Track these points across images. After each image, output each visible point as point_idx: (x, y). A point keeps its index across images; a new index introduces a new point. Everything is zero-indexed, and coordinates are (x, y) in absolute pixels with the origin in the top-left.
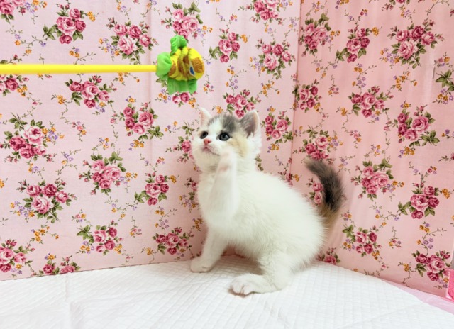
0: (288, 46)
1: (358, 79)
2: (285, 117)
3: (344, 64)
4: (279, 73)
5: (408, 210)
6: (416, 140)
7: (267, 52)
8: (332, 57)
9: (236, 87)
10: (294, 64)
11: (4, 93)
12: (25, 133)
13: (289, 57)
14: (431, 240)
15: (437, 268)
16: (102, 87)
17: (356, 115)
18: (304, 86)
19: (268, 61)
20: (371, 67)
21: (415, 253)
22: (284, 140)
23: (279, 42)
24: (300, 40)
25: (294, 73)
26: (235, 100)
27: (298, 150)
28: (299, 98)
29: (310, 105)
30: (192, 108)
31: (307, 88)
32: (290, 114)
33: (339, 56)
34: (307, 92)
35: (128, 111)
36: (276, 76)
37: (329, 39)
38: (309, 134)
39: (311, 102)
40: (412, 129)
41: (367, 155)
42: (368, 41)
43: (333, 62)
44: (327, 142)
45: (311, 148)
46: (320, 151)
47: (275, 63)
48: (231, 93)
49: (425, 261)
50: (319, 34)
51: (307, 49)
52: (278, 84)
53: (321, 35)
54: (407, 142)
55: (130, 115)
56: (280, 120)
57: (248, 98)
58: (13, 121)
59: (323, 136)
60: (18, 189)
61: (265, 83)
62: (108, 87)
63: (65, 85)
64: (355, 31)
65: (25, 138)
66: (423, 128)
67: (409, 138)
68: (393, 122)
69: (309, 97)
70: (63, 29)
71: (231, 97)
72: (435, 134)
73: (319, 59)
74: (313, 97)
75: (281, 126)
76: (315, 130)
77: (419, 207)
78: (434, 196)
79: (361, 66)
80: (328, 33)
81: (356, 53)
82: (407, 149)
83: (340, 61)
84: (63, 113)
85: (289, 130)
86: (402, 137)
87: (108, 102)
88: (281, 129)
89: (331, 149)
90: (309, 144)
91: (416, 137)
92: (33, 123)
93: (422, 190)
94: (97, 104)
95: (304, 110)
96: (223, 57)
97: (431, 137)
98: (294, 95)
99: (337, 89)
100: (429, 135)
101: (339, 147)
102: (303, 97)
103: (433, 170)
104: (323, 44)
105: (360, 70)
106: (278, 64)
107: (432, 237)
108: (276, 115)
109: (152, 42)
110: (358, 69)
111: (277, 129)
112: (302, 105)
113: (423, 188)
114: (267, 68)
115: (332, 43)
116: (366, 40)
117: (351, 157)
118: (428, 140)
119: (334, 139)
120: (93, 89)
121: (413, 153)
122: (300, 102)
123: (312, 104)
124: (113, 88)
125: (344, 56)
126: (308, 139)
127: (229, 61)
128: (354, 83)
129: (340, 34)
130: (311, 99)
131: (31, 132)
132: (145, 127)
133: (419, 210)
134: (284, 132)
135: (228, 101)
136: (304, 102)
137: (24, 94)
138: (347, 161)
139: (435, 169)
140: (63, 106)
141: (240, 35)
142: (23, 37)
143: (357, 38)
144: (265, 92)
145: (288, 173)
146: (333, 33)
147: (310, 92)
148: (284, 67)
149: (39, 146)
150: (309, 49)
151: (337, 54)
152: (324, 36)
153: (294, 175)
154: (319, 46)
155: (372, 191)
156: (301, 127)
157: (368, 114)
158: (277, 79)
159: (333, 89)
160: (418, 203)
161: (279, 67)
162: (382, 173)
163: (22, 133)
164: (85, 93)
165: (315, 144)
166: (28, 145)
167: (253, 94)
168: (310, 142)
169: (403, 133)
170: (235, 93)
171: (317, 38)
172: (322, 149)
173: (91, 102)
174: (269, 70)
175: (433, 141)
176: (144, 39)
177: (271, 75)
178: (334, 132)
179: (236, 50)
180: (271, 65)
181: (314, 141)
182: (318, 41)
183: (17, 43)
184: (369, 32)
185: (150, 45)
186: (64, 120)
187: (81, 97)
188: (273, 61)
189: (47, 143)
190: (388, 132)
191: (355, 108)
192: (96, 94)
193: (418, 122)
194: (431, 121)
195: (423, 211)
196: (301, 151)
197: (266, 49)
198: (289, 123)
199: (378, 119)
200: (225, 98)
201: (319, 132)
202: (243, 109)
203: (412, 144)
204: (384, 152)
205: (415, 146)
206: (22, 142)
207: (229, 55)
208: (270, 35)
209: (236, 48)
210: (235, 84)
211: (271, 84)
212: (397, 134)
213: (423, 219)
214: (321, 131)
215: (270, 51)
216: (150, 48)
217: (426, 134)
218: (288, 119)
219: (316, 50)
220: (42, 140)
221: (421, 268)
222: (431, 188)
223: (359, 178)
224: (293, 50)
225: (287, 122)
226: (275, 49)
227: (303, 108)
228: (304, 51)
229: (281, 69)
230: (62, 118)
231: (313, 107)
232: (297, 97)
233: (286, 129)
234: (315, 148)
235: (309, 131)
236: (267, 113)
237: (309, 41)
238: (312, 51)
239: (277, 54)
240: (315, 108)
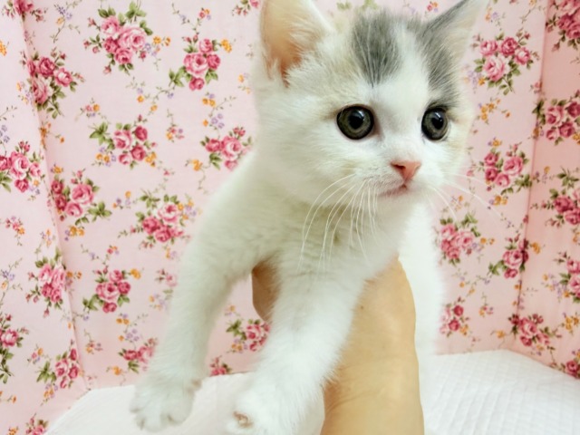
0: (527, 37)
2: (518, 152)
4: (510, 84)
7: (488, 54)
10: (536, 65)
11: (132, 165)
12: (158, 211)
13: (527, 55)
16: (247, 142)
18: (554, 102)
19: (491, 66)
22: (516, 188)
23: (510, 33)
24: (549, 24)
25: (536, 80)
27: (540, 204)
28: (544, 121)
29: (566, 133)
31: (561, 104)
32: (527, 147)
34: (560, 111)
36: (503, 90)
38: (561, 180)
39: (567, 128)
45: (564, 204)
47: (502, 69)
51: (563, 39)
52: (507, 102)
56: (509, 158)
58: (144, 198)
60: (156, 279)
61: (485, 101)
63: (201, 145)
65: (158, 218)
69: (564, 120)
70: (192, 70)
74: (572, 119)
75: (512, 167)
76: (575, 175)
84: (200, 182)
85: (524, 172)
88: (511, 172)
90: (561, 196)
92: (166, 198)
95: (553, 141)
98: (535, 115)
102: (553, 120)
106: (508, 69)
108: (503, 151)
111: (504, 172)
112: (550, 132)
114: (488, 79)
120: (235, 146)
122: (547, 127)
123: (570, 132)
126: (559, 190)
130: (567, 124)
131: (165, 210)
134: (517, 176)
136: (554, 128)
137: (153, 164)
140: (200, 173)
142: (146, 90)
144: (485, 117)
145: (521, 238)
147: (565, 112)
148: (518, 73)
149: (176, 226)
150: (567, 39)
153: (531, 242)
156: (546, 169)
158: (505, 93)
161: (510, 75)
163: (155, 213)
164: (226, 153)
165: (573, 198)
166: (163, 226)
168: (564, 193)
173: (233, 164)
174: (492, 82)
177: (496, 88)
180: (495, 72)
181: (570, 192)
183: (140, 100)
186: (202, 191)
187: (221, 158)
188: (498, 66)
189: (184, 222)
196: (545, 206)
197: (488, 49)
198: (525, 161)
206: (156, 223)
208: (494, 24)
211: (495, 103)
215: (494, 51)
218: (523, 156)
220: (179, 218)
224: (535, 43)
225: (521, 160)
226: (502, 46)
227: (551, 138)
228: (557, 42)
229: (514, 77)
230: (200, 188)
231: (571, 136)
232: (540, 119)
233: (520, 170)
234: (572, 205)
235: (562, 176)
236: (487, 150)
237: (566, 24)
238: (573, 41)
239: (506, 54)
240: (574, 138)
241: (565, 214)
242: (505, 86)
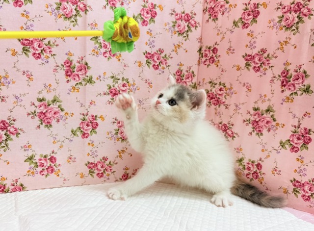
0: (195, 14)
1: (250, 42)
2: (191, 71)
3: (239, 30)
4: (187, 36)
5: (287, 146)
6: (295, 91)
7: (178, 19)
8: (230, 25)
9: (153, 46)
10: (199, 29)
13: (195, 23)
14: (305, 170)
15: (309, 192)
16: (47, 43)
17: (248, 71)
18: (207, 47)
19: (179, 26)
20: (261, 33)
21: (292, 179)
23: (188, 11)
24: (204, 11)
25: (199, 36)
26: (152, 56)
29: (211, 62)
30: (118, 62)
31: (209, 48)
32: (195, 69)
33: (235, 23)
34: (209, 51)
35: (68, 63)
36: (185, 38)
37: (228, 10)
38: (210, 85)
39: (212, 59)
40: (292, 82)
41: (256, 102)
42: (258, 13)
43: (230, 28)
44: (225, 91)
45: (211, 96)
46: (219, 98)
47: (184, 28)
48: (149, 51)
49: (300, 186)
50: (220, 6)
51: (210, 18)
52: (186, 45)
53: (222, 7)
54: (287, 93)
55: (69, 66)
56: (187, 73)
57: (163, 55)
59: (221, 86)
61: (176, 43)
62: (51, 43)
63: (18, 41)
64: (249, 4)
66: (301, 81)
67: (290, 89)
68: (277, 76)
71: (149, 54)
72: (310, 87)
73: (219, 26)
74: (214, 55)
75: (188, 78)
76: (215, 82)
77: (296, 144)
78: (308, 135)
79: (252, 32)
80: (227, 6)
81: (249, 22)
82: (288, 98)
83: (236, 28)
84: (15, 63)
85: (194, 81)
86: (284, 88)
87: (52, 55)
88: (187, 80)
89: (227, 97)
90: (210, 92)
91: (294, 89)
93: (299, 130)
94: (42, 56)
95: (206, 66)
96: (144, 22)
97: (307, 89)
98: (198, 53)
99: (234, 50)
100: (305, 87)
101: (233, 95)
102: (206, 56)
103: (308, 115)
104: (223, 14)
105: (252, 36)
106: (187, 29)
107: (305, 167)
108: (184, 69)
109: (88, 8)
110: (251, 34)
111: (184, 80)
112: (205, 61)
113: (300, 129)
114: (178, 32)
115: (230, 13)
116: (257, 12)
117: (243, 104)
118: (304, 91)
119: (230, 89)
120: (39, 44)
121: (292, 101)
122: (204, 59)
123: (213, 61)
124: (56, 44)
125: (240, 24)
126: (209, 89)
127: (148, 25)
128: (247, 45)
129: (237, 7)
130: (212, 57)
132: (80, 76)
133: (296, 146)
134: (190, 83)
135: (147, 57)
136: (206, 60)
138: (241, 106)
139: (310, 114)
140: (15, 58)
141: (158, 5)
143: (250, 10)
144: (176, 51)
146: (231, 5)
147: (211, 52)
148: (191, 31)
150: (212, 18)
151: (234, 23)
152: (224, 8)
154: (220, 16)
155: (260, 131)
156: (204, 79)
157: (258, 70)
158: (185, 40)
159: (230, 50)
160: (295, 140)
161: (188, 31)
162: (268, 116)
164: (33, 48)
165: (215, 93)
167: (167, 52)
168: (211, 91)
169: (285, 86)
170: (152, 51)
171: (218, 9)
172: (220, 97)
173: (38, 55)
174: (180, 34)
175: (308, 92)
176: (82, 6)
177: (181, 37)
178: (230, 84)
179: (154, 17)
180: (181, 29)
181: (214, 90)
182: (219, 12)
184: (259, 6)
185: (86, 11)
186: (15, 69)
187: (30, 50)
188: (182, 26)
190: (273, 85)
191: (247, 65)
192: (42, 49)
193: (297, 77)
194: (307, 76)
195: (299, 147)
197: (178, 17)
198: (194, 76)
199: (265, 74)
200: (144, 54)
201: (218, 84)
202: (158, 63)
203: (292, 94)
204: (269, 100)
205: (294, 96)
207: (148, 21)
208: (181, 5)
209: (154, 15)
210: (153, 44)
211: (181, 44)
212: (280, 86)
213: (299, 153)
214: (220, 82)
215: (181, 18)
216: (85, 13)
217: (303, 87)
218: (193, 73)
219: (217, 19)
221: (297, 191)
222: (305, 129)
223: (250, 120)
224: (199, 18)
225: (192, 75)
226: (184, 17)
227: (206, 64)
228: (207, 19)
229: (189, 33)
230: (14, 67)
231: (214, 64)
232: (201, 56)
233: (192, 80)
234: (214, 96)
235: (210, 82)
236: (177, 68)
237: (211, 11)
238: (214, 19)
239: (186, 21)
240: (215, 64)
241: (212, 101)
242: (185, 37)
